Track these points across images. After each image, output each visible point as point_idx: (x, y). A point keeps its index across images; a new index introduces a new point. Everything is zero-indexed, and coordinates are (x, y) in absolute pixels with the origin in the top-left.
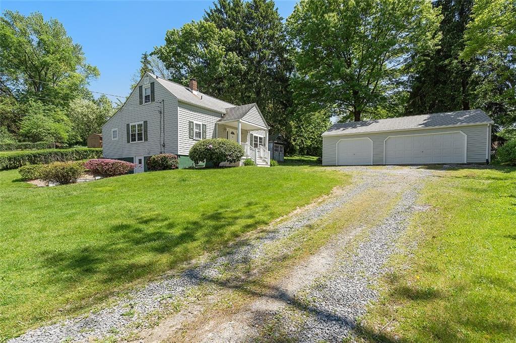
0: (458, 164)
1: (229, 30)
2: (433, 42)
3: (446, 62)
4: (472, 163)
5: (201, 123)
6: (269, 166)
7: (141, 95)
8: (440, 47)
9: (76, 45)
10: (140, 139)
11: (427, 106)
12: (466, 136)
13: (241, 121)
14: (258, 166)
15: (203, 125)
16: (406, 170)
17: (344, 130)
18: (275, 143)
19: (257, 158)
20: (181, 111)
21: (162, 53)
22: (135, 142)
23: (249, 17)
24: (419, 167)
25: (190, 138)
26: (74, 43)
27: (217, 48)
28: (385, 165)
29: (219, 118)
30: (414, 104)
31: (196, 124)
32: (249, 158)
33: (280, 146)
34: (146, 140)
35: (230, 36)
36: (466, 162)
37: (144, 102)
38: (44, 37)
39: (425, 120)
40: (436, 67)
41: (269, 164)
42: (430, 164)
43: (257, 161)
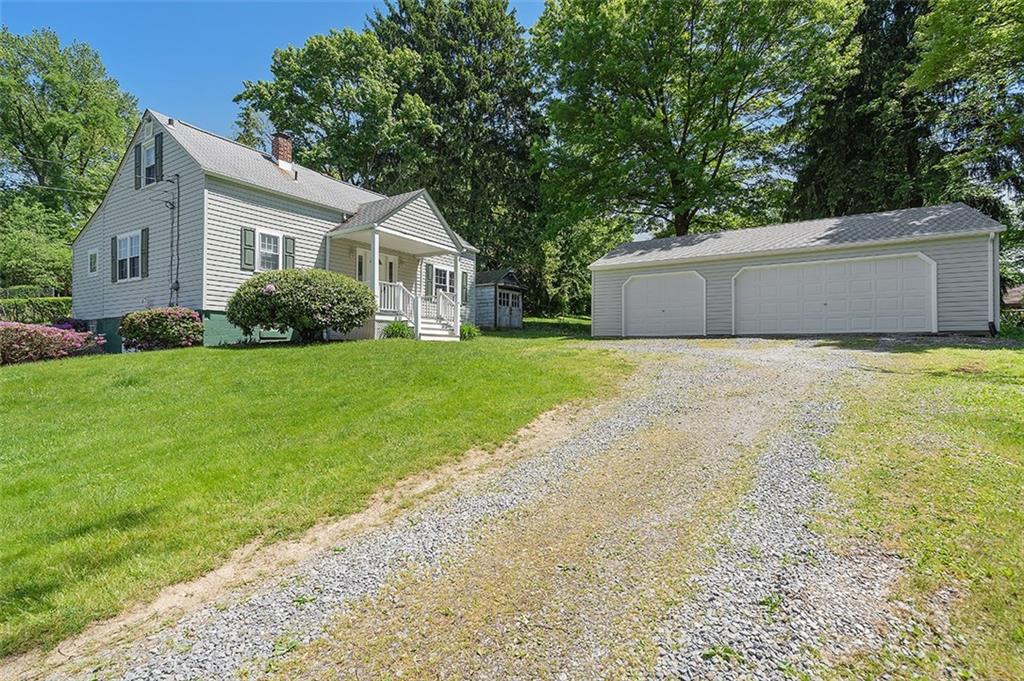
0: (917, 334)
1: (408, 51)
2: (843, 61)
3: (874, 105)
4: (953, 332)
5: (280, 235)
6: (458, 339)
7: (138, 167)
8: (857, 71)
9: (126, 96)
10: (134, 274)
11: (832, 205)
12: (934, 265)
13: (379, 228)
14: (423, 338)
15: (286, 238)
16: (785, 350)
17: (642, 254)
18: (500, 287)
19: (420, 320)
20: (211, 200)
21: (261, 96)
22: (125, 280)
23: (454, 27)
24: (817, 342)
25: (243, 269)
26: (120, 91)
27: (378, 86)
28: (734, 337)
29: (336, 225)
30: (801, 204)
31: (263, 236)
32: (404, 319)
33: (511, 293)
34: (145, 274)
35: (411, 63)
36: (935, 330)
37: (143, 181)
38: (54, 76)
39: (831, 229)
40: (850, 122)
41: (458, 334)
42: (844, 335)
43: (420, 326)
